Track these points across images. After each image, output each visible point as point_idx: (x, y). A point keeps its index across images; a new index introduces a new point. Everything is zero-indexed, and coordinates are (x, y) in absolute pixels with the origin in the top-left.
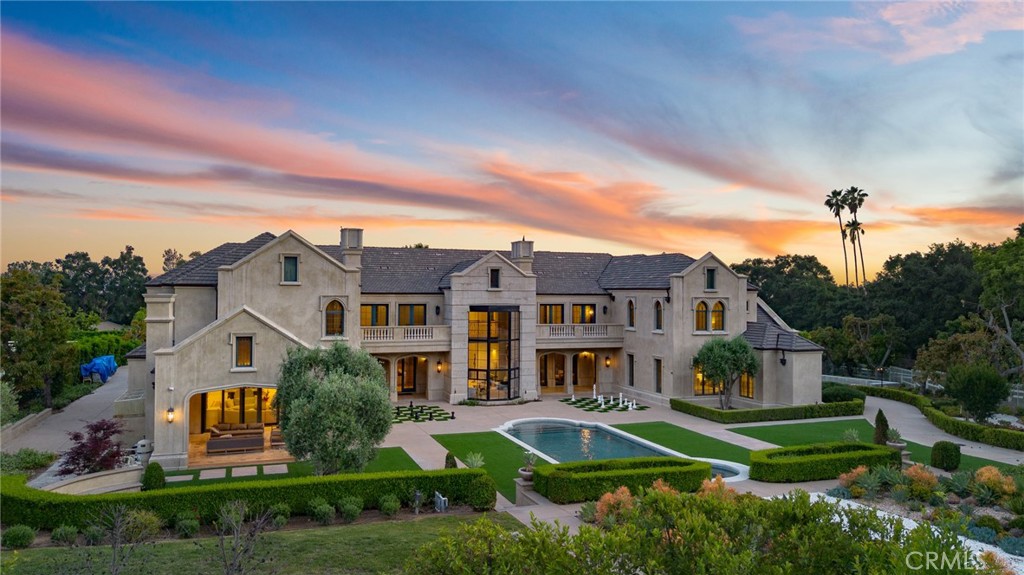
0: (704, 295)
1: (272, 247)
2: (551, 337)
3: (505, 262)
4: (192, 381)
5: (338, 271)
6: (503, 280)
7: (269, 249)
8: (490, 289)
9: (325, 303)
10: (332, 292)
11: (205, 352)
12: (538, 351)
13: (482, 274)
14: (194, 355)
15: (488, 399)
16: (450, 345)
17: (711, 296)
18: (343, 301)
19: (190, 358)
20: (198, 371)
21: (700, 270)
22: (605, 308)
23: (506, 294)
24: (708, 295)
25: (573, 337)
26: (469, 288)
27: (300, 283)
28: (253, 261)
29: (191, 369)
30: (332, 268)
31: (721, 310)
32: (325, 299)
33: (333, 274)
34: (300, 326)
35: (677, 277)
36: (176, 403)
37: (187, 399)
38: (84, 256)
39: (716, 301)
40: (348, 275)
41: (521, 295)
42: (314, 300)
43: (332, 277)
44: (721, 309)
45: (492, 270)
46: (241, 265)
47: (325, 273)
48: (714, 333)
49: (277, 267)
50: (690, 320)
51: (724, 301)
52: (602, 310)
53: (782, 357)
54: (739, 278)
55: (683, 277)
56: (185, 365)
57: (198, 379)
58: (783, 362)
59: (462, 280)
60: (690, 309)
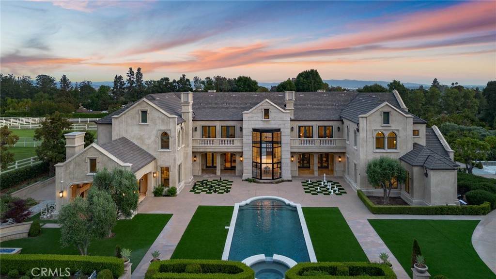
0: (381, 128)
1: (135, 106)
2: (301, 145)
3: (272, 105)
4: (71, 179)
5: (166, 118)
6: (271, 115)
7: (134, 107)
8: (264, 120)
9: (160, 133)
10: (163, 128)
11: (76, 165)
12: (291, 152)
13: (259, 111)
14: (72, 167)
15: (261, 179)
16: (243, 149)
17: (387, 128)
18: (168, 132)
19: (70, 168)
20: (73, 174)
21: (378, 113)
22: (339, 128)
23: (272, 122)
24: (384, 128)
25: (314, 145)
26: (252, 119)
27: (148, 124)
28: (127, 113)
29: (70, 173)
30: (163, 116)
31: (393, 137)
32: (160, 131)
33: (163, 119)
34: (149, 145)
35: (362, 117)
36: (64, 188)
37: (69, 187)
38: (167, 79)
39: (389, 132)
40: (171, 120)
41: (281, 122)
42: (154, 132)
43: (163, 120)
44: (395, 136)
45: (265, 110)
46: (121, 115)
47: (160, 118)
48: (389, 151)
49: (138, 116)
50: (372, 143)
51: (396, 132)
52: (336, 129)
53: (425, 172)
54: (407, 117)
55: (366, 117)
56: (68, 171)
57: (73, 178)
58: (426, 175)
59: (248, 115)
60: (371, 136)
